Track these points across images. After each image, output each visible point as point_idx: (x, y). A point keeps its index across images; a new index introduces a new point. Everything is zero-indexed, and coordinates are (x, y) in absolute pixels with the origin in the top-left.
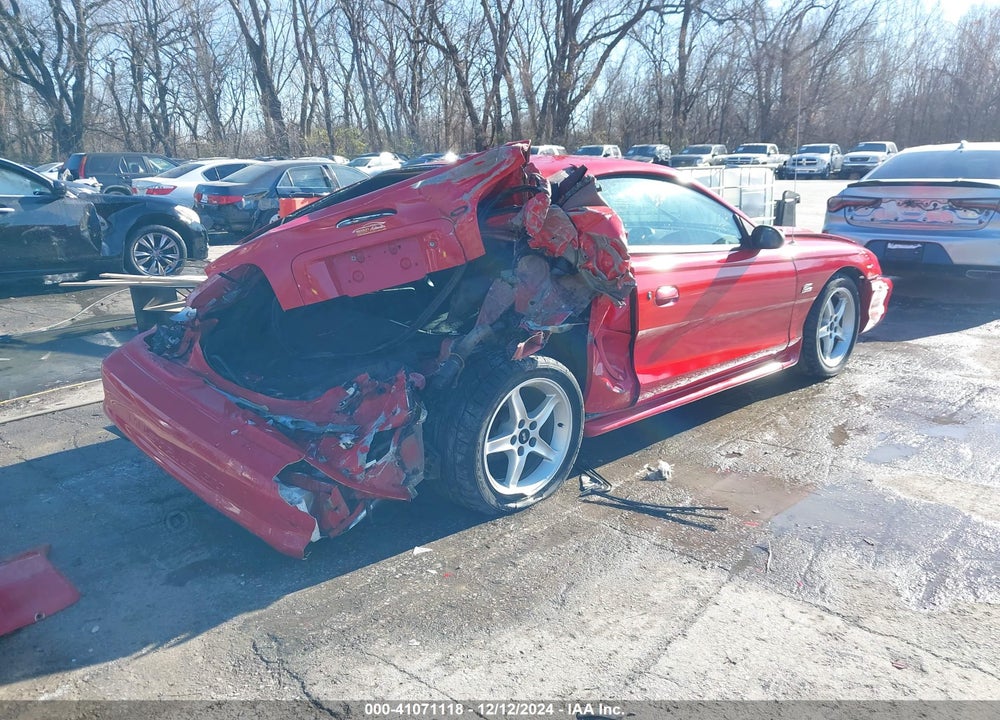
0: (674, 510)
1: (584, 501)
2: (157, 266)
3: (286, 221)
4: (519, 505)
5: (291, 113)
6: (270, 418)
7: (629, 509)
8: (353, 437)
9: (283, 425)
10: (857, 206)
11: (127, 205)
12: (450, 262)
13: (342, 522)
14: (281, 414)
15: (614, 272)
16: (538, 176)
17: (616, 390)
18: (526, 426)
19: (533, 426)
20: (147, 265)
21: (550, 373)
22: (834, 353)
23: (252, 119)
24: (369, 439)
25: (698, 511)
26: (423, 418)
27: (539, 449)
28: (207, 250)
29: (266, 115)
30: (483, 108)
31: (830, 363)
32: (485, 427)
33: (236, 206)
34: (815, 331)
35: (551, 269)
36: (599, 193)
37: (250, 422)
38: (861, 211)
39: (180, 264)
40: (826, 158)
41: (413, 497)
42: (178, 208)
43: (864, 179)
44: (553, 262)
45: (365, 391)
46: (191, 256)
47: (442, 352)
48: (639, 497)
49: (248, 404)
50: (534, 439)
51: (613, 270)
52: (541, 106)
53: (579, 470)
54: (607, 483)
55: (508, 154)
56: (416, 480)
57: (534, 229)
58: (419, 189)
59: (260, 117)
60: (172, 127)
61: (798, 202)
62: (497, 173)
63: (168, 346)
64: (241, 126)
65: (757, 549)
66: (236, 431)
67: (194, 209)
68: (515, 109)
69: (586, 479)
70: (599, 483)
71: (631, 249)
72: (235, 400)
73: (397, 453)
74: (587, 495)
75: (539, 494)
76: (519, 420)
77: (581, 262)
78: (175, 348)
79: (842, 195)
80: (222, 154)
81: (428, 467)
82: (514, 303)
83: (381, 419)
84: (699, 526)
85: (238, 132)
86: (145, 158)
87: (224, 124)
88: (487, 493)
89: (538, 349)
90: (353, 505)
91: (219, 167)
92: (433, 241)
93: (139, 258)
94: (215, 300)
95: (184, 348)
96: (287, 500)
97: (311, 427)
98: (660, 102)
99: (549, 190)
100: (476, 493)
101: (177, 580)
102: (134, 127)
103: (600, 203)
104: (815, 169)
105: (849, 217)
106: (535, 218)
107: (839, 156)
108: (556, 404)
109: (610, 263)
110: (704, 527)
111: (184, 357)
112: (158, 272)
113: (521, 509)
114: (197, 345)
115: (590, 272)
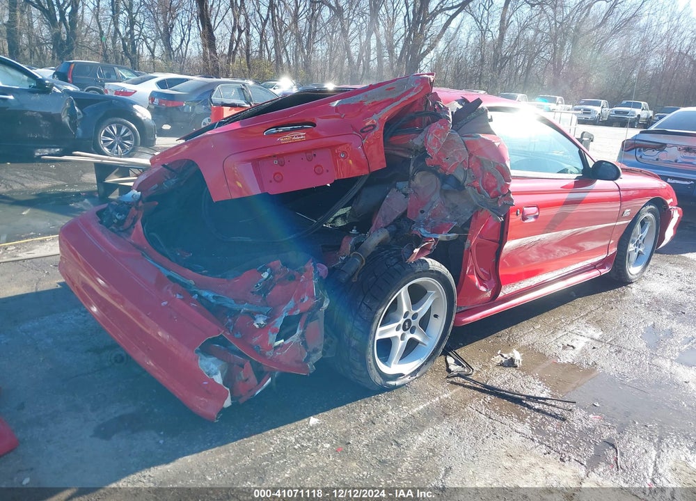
0: (529, 398)
1: (452, 383)
2: (117, 148)
3: (219, 126)
4: (397, 383)
5: (222, 46)
6: (195, 293)
7: (491, 394)
8: (266, 318)
9: (206, 299)
10: (646, 148)
11: (98, 101)
12: (356, 172)
13: (250, 391)
14: (205, 290)
15: (497, 191)
16: (441, 104)
17: (483, 289)
18: (410, 317)
19: (415, 316)
20: (110, 147)
21: (435, 274)
22: (636, 263)
23: (194, 48)
24: (279, 322)
25: (548, 402)
26: (326, 305)
27: (416, 336)
28: (155, 139)
29: (204, 45)
30: (357, 54)
31: (633, 270)
32: (378, 318)
33: (178, 109)
34: (627, 247)
35: (442, 185)
36: (490, 123)
37: (178, 296)
38: (649, 152)
39: (133, 150)
40: (598, 109)
41: (311, 372)
42: (135, 107)
43: (652, 128)
44: (444, 179)
45: (277, 277)
46: (142, 144)
47: (342, 247)
48: (496, 382)
49: (178, 277)
50: (414, 327)
51: (495, 190)
52: (398, 56)
53: (446, 353)
54: (469, 366)
55: (417, 83)
56: (315, 358)
57: (434, 150)
58: (336, 107)
59: (200, 47)
60: (137, 49)
61: (592, 141)
62: (405, 99)
63: (115, 221)
64: (186, 51)
65: (605, 444)
66: (165, 303)
67: (148, 108)
68: (380, 57)
69: (451, 360)
70: (463, 366)
71: (513, 173)
72: (166, 273)
73: (302, 335)
74: (453, 377)
75: (413, 374)
76: (404, 312)
77: (468, 181)
78: (121, 223)
79: (634, 139)
80: (172, 71)
81: (326, 347)
82: (406, 211)
83: (291, 304)
84: (550, 415)
85: (184, 57)
86: (116, 68)
87: (174, 49)
88: (374, 373)
89: (428, 253)
90: (261, 375)
91: (167, 80)
92: (343, 152)
93: (104, 142)
94: (156, 185)
95: (128, 224)
96: (205, 371)
97: (230, 303)
98: (482, 60)
99: (451, 117)
100: (365, 373)
101: (104, 432)
102: (110, 47)
103: (491, 132)
104: (589, 117)
105: (638, 156)
106: (435, 140)
107: (607, 109)
108: (435, 300)
109: (493, 184)
110: (556, 416)
111: (127, 231)
112: (117, 153)
113: (399, 386)
114: (139, 223)
115: (476, 190)
